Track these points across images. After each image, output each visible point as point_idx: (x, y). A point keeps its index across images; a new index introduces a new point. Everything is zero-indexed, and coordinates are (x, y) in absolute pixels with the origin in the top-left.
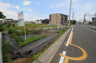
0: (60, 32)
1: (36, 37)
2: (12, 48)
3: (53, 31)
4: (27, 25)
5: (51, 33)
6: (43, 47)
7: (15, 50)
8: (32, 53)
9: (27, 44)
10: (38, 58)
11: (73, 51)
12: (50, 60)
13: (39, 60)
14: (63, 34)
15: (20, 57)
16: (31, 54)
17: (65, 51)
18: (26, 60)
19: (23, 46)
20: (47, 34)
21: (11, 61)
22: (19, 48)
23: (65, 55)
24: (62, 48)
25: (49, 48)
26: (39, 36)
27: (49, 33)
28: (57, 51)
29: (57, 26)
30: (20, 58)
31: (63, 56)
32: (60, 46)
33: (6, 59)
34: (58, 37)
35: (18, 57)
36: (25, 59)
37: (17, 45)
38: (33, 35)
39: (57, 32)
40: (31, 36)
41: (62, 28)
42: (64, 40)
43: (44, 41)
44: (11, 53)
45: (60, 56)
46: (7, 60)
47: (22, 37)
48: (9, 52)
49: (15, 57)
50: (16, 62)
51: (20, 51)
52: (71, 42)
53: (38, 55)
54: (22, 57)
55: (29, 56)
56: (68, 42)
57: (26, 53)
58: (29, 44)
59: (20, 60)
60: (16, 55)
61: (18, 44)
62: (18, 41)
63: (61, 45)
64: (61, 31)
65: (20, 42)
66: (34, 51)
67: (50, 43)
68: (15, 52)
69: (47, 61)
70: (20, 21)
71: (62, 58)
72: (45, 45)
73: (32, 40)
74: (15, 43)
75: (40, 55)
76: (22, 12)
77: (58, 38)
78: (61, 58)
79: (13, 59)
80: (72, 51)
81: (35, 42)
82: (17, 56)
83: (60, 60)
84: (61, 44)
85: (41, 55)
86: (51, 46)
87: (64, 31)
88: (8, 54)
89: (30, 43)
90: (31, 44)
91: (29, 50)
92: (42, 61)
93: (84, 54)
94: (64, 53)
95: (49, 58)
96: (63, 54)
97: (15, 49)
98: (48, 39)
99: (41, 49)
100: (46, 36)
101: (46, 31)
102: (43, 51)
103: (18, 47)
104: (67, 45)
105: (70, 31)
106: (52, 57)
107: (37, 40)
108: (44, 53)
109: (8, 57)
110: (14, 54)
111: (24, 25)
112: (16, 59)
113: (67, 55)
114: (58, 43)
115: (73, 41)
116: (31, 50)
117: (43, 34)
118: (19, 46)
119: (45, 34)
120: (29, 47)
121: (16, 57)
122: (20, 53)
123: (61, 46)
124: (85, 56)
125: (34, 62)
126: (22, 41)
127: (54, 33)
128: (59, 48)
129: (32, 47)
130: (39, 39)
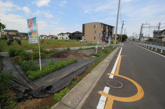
0: (100, 55)
1: (58, 62)
2: (16, 82)
3: (88, 53)
4: (43, 41)
5: (85, 56)
6: (71, 80)
7: (21, 86)
8: (52, 89)
9: (43, 76)
10: (63, 99)
11: (121, 87)
12: (83, 102)
13: (65, 102)
14: (104, 57)
15: (31, 97)
16: (49, 92)
17: (108, 86)
18: (41, 103)
19: (37, 78)
21: (15, 105)
22: (28, 82)
23: (107, 92)
24: (104, 81)
25: (80, 82)
26: (64, 62)
27: (81, 55)
28: (94, 86)
29: (96, 44)
30: (31, 98)
31: (105, 95)
32: (99, 78)
33: (5, 101)
34: (96, 63)
35: (27, 97)
36: (40, 100)
37: (25, 76)
38: (53, 59)
39: (94, 54)
40: (50, 60)
41: (103, 48)
42: (107, 68)
43: (73, 69)
44: (15, 90)
45: (100, 95)
46: (8, 102)
47: (34, 62)
48: (10, 89)
49: (21, 97)
50: (24, 106)
51: (31, 87)
52: (118, 71)
53: (62, 94)
54: (34, 98)
55: (47, 95)
56: (113, 72)
57: (42, 90)
58: (46, 74)
59: (31, 103)
60: (24, 93)
61: (27, 75)
62: (27, 70)
63: (101, 76)
64: (101, 52)
65: (31, 72)
66: (55, 87)
67: (83, 73)
68: (23, 89)
69: (77, 103)
70: (30, 34)
71: (103, 98)
72: (74, 76)
73: (52, 68)
74: (22, 72)
75: (65, 93)
76: (35, 18)
77: (96, 65)
78: (101, 99)
79: (19, 100)
80: (119, 87)
81: (57, 71)
82: (26, 95)
83: (100, 102)
84: (102, 74)
85: (68, 94)
86: (85, 78)
87: (106, 52)
88: (9, 92)
89: (48, 74)
90: (50, 75)
91: (47, 86)
92: (69, 103)
93: (138, 92)
94: (107, 89)
95: (80, 99)
96: (104, 91)
97: (21, 83)
98: (80, 66)
99: (68, 84)
100: (76, 62)
101: (76, 53)
102: (70, 86)
103: (26, 80)
104: (111, 77)
105: (117, 53)
106: (87, 96)
107: (60, 68)
108: (72, 90)
109: (9, 97)
110: (20, 92)
111: (37, 42)
112: (25, 101)
113: (111, 92)
114: (96, 74)
115: (122, 70)
116: (50, 85)
117: (71, 58)
118: (30, 79)
120: (47, 79)
121: (24, 97)
122: (30, 90)
123: (102, 78)
124: (140, 95)
125: (56, 105)
126: (34, 70)
127: (91, 55)
128: (99, 81)
129: (53, 80)
130: (64, 67)
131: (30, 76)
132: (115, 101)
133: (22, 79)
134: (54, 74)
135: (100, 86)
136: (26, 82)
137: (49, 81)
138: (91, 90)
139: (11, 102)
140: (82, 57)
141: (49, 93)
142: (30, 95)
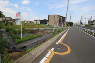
0: (55, 33)
2: (9, 44)
3: (49, 31)
4: (24, 24)
5: (47, 33)
6: (36, 44)
7: (11, 46)
8: (26, 48)
9: (23, 42)
10: (30, 52)
11: (60, 48)
12: (39, 54)
14: (57, 34)
16: (25, 49)
17: (54, 48)
18: (20, 54)
19: (19, 43)
20: (43, 34)
21: (8, 54)
22: (15, 44)
23: (52, 50)
24: (53, 45)
26: (35, 35)
27: (44, 33)
28: (47, 47)
31: (51, 51)
32: (51, 44)
33: (3, 52)
36: (19, 52)
37: (13, 42)
38: (29, 34)
39: (52, 32)
40: (27, 34)
41: (57, 29)
45: (49, 51)
47: (18, 35)
48: (6, 47)
49: (11, 50)
50: (12, 55)
52: (61, 41)
53: (30, 50)
54: (17, 51)
55: (23, 50)
56: (59, 41)
57: (21, 48)
58: (24, 41)
59: (15, 53)
60: (12, 49)
61: (14, 41)
62: (15, 38)
63: (52, 43)
64: (56, 31)
65: (16, 40)
66: (28, 47)
67: (44, 41)
69: (37, 54)
70: (17, 20)
72: (38, 43)
73: (28, 39)
74: (12, 40)
75: (32, 50)
76: (20, 12)
77: (51, 38)
78: (49, 53)
79: (10, 52)
81: (30, 40)
82: (13, 50)
84: (53, 42)
87: (59, 31)
89: (25, 41)
92: (33, 54)
95: (39, 52)
97: (11, 44)
100: (41, 36)
101: (42, 31)
102: (35, 47)
104: (57, 44)
105: (65, 32)
106: (42, 51)
107: (32, 39)
110: (10, 48)
111: (20, 24)
112: (12, 53)
113: (54, 50)
114: (50, 42)
117: (39, 34)
118: (16, 43)
119: (41, 34)
121: (12, 51)
122: (15, 48)
124: (68, 52)
125: (27, 54)
126: (18, 39)
127: (50, 33)
128: (50, 45)
130: (34, 38)
131: (16, 42)
132: (55, 54)
134: (29, 41)
135: (50, 48)
136: (13, 44)
137: (26, 45)
138: (45, 49)
139: (6, 52)
140: (45, 34)
141: (24, 50)
142: (15, 50)
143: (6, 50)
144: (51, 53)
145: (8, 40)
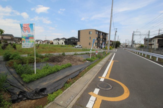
0: (93, 60)
1: (53, 66)
2: (12, 85)
3: (82, 58)
4: (40, 45)
5: (79, 61)
6: (64, 83)
7: (15, 88)
8: (46, 91)
9: (38, 79)
10: (56, 99)
11: (110, 89)
12: (74, 102)
13: (57, 102)
14: (97, 62)
15: (26, 98)
16: (43, 93)
17: (98, 88)
18: (35, 104)
19: (31, 81)
20: (72, 62)
21: (10, 105)
22: (23, 85)
23: (97, 93)
24: (95, 84)
25: (73, 85)
26: (58, 66)
27: (75, 60)
28: (85, 88)
30: (25, 100)
31: (94, 95)
32: (91, 81)
34: (89, 67)
35: (21, 98)
36: (33, 101)
37: (19, 79)
38: (48, 63)
39: (88, 59)
40: (45, 64)
41: (97, 54)
42: (99, 72)
43: (67, 73)
44: (10, 92)
45: (90, 96)
46: (2, 103)
47: (29, 66)
49: (16, 98)
50: (18, 107)
51: (26, 90)
52: (108, 75)
53: (56, 95)
54: (28, 99)
55: (41, 97)
56: (104, 75)
57: (36, 91)
58: (41, 78)
59: (25, 104)
60: (19, 95)
61: (22, 78)
62: (22, 73)
63: (92, 79)
64: (95, 57)
65: (25, 75)
66: (48, 89)
67: (76, 77)
68: (17, 92)
69: (69, 102)
70: (27, 38)
71: (92, 98)
72: (67, 79)
73: (47, 72)
74: (17, 76)
75: (58, 95)
77: (89, 69)
78: (91, 99)
79: (14, 102)
80: (108, 88)
81: (51, 75)
82: (20, 96)
83: (90, 101)
84: (94, 78)
85: (60, 95)
86: (77, 81)
87: (100, 57)
88: (3, 94)
89: (42, 77)
90: (44, 79)
91: (41, 88)
92: (61, 103)
93: (125, 93)
94: (97, 91)
96: (94, 92)
97: (15, 85)
98: (74, 71)
99: (61, 87)
100: (70, 66)
102: (63, 88)
103: (21, 83)
104: (102, 80)
105: (110, 59)
106: (78, 97)
107: (54, 72)
108: (65, 91)
109: (4, 99)
110: (14, 94)
111: (33, 47)
112: (19, 102)
113: (100, 93)
114: (88, 77)
115: (113, 74)
116: (44, 87)
117: (66, 62)
118: (24, 82)
119: (69, 63)
120: (41, 82)
121: (18, 98)
122: (25, 92)
123: (93, 81)
124: (126, 95)
125: (49, 105)
126: (29, 73)
127: (85, 60)
128: (90, 84)
129: (47, 83)
130: (58, 71)
131: (24, 80)
132: (103, 101)
133: (17, 82)
134: (48, 78)
135: (91, 88)
136: (20, 85)
137: (43, 84)
138: (82, 91)
139: (6, 103)
140: (76, 62)
141: (43, 95)
142: (24, 96)
143: (7, 96)
144: (96, 100)
145: (10, 77)
